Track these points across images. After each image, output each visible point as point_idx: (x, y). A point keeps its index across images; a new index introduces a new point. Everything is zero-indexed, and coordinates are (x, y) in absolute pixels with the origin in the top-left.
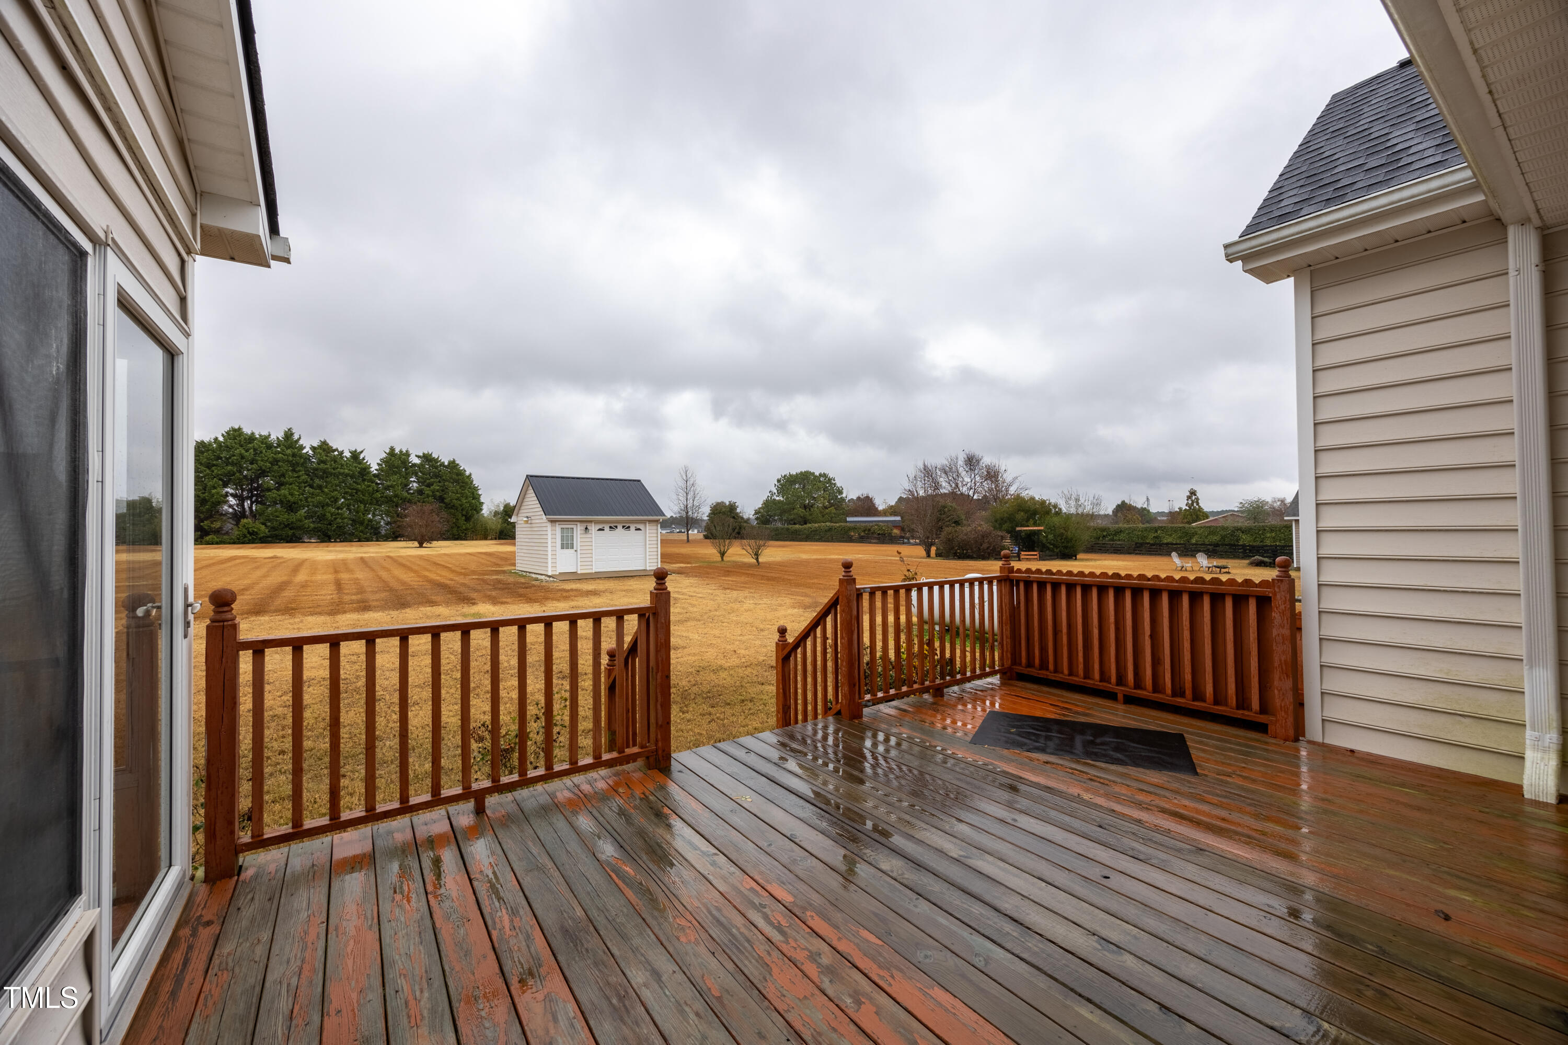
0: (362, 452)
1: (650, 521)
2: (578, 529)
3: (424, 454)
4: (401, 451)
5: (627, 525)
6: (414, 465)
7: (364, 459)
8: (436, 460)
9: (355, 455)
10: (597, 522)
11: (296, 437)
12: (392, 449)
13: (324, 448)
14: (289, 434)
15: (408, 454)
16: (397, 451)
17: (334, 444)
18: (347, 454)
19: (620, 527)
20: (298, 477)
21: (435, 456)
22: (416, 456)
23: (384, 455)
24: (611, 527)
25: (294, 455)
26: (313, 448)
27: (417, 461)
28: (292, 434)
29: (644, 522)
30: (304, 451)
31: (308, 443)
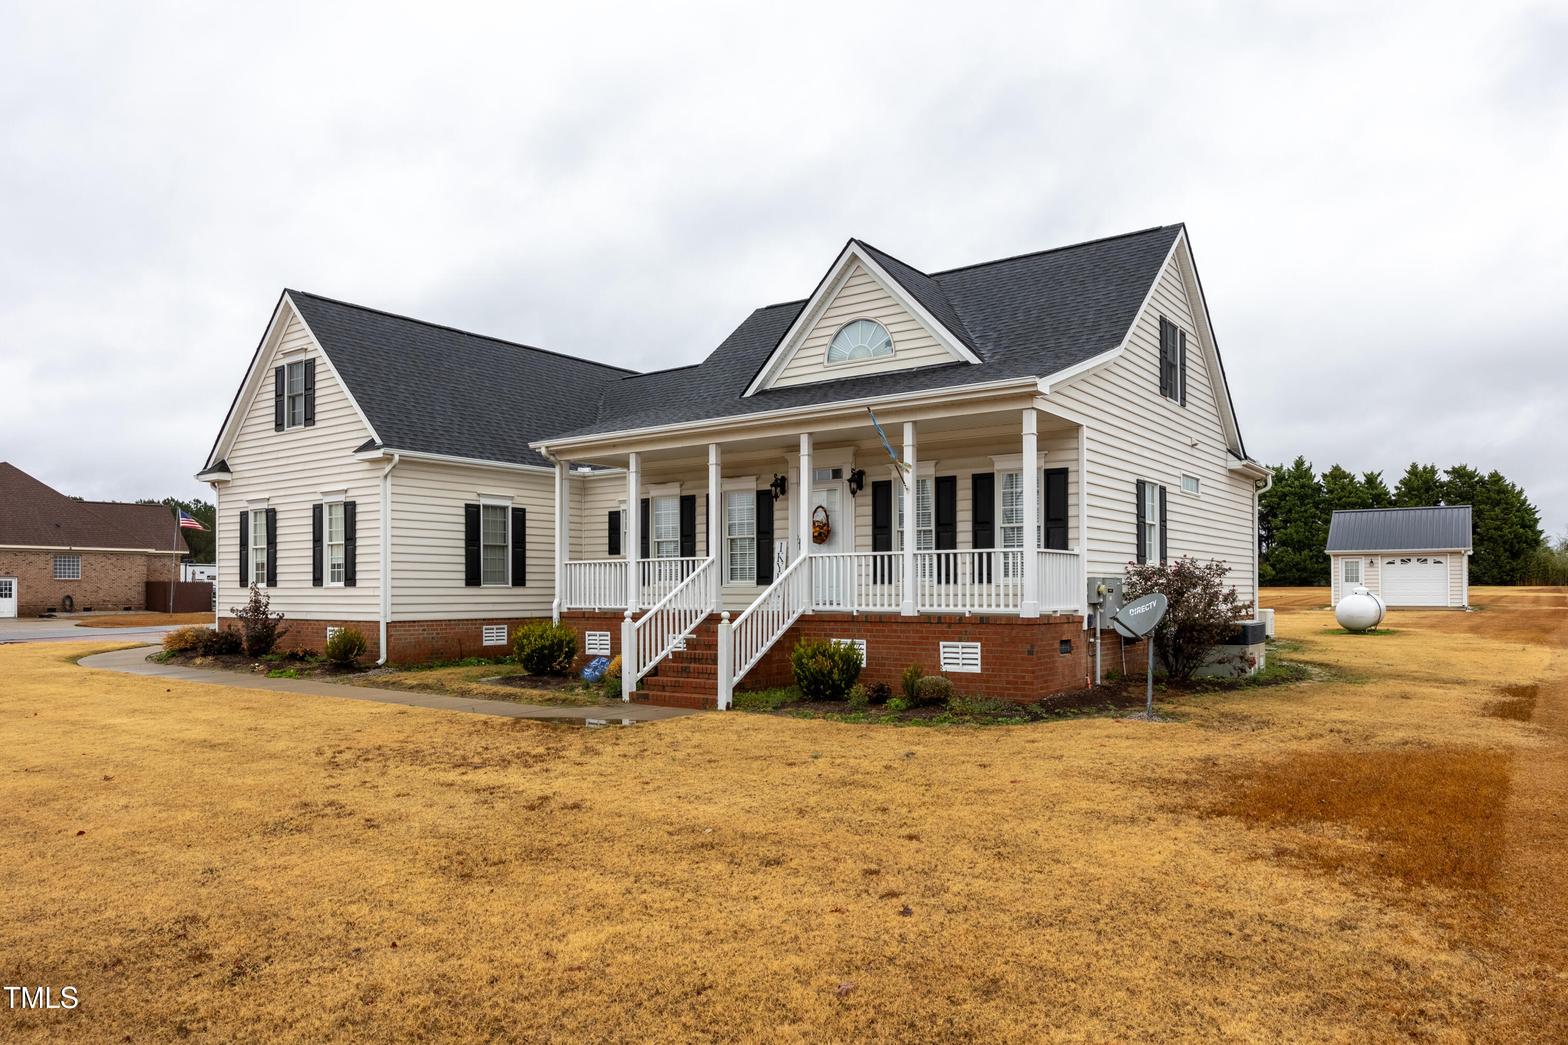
0: (1379, 474)
1: (1452, 553)
2: (1363, 563)
3: (1454, 468)
4: (1425, 468)
5: (1424, 558)
6: (1442, 485)
7: (1381, 483)
8: (1472, 475)
9: (1371, 480)
10: (1383, 556)
11: (1307, 465)
12: (1414, 466)
13: (1337, 475)
14: (1299, 463)
15: (1433, 471)
16: (1420, 468)
17: (1346, 469)
18: (1362, 479)
19: (1414, 560)
20: (1306, 511)
21: (1470, 468)
22: (1445, 472)
23: (1406, 475)
24: (1402, 561)
25: (1303, 486)
26: (1324, 476)
27: (1445, 478)
28: (1303, 463)
29: (1444, 554)
30: (1316, 480)
31: (1319, 472)
